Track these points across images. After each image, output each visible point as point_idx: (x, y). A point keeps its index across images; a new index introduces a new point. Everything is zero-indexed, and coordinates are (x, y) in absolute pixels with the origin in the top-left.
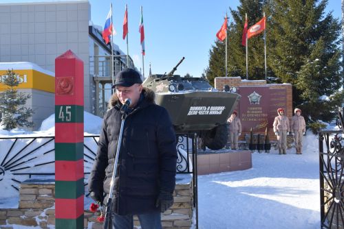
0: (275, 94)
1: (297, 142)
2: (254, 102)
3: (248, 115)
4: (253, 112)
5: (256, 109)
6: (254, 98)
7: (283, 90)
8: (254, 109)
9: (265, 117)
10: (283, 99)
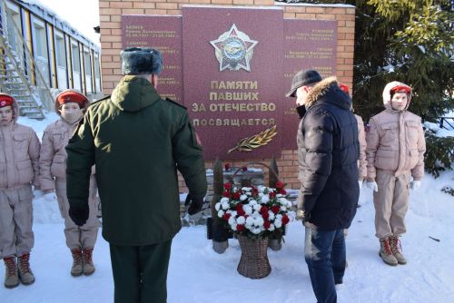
0: (301, 36)
1: (387, 217)
2: (234, 64)
3: (213, 108)
4: (228, 96)
5: (240, 85)
6: (232, 48)
7: (324, 25)
8: (231, 85)
9: (268, 114)
10: (324, 54)
